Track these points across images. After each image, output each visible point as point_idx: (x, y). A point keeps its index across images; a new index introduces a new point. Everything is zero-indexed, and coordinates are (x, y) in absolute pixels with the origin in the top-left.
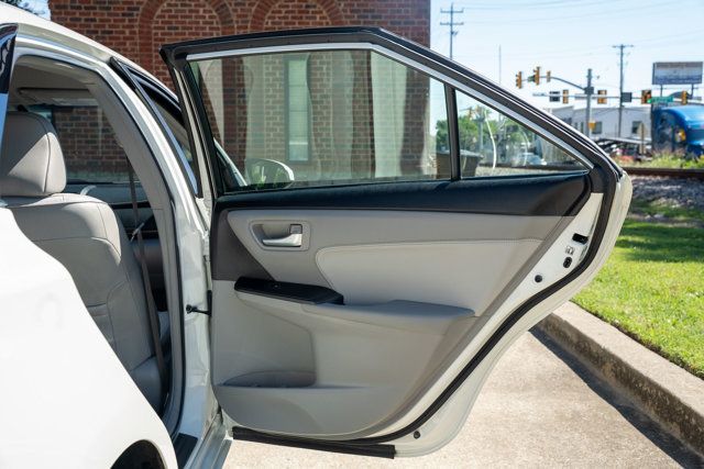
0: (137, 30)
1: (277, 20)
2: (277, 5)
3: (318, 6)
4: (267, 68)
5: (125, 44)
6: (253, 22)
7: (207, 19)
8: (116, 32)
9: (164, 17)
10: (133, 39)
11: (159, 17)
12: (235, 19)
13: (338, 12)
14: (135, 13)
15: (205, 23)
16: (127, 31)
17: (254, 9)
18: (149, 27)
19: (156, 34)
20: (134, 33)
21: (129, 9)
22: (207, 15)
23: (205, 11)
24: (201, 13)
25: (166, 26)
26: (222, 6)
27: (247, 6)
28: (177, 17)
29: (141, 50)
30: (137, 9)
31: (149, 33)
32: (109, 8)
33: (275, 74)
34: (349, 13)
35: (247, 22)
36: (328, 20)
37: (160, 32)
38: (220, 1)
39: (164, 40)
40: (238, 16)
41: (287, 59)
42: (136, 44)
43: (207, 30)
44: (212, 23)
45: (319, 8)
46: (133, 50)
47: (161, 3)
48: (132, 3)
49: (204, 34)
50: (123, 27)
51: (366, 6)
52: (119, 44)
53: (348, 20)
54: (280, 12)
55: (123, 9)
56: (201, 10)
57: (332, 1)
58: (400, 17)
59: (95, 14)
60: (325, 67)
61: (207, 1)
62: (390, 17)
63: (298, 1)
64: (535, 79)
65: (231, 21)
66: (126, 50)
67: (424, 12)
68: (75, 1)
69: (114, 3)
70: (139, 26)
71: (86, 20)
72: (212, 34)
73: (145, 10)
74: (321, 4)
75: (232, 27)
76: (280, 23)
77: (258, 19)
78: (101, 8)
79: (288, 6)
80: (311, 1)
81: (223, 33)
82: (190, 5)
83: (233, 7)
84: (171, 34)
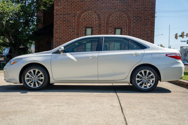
0: (76, 20)
4: (110, 31)
5: (73, 24)
7: (95, 18)
8: (71, 21)
9: (83, 17)
10: (75, 23)
12: (102, 18)
13: (130, 16)
14: (76, 16)
15: (94, 19)
16: (74, 21)
17: (107, 15)
19: (81, 21)
21: (74, 15)
22: (95, 17)
23: (94, 16)
24: (93, 16)
25: (84, 19)
26: (99, 15)
27: (105, 15)
28: (87, 17)
29: (77, 26)
30: (76, 15)
31: (79, 21)
32: (69, 15)
33: (112, 33)
34: (133, 17)
35: (105, 19)
37: (82, 21)
38: (99, 13)
39: (83, 23)
40: (103, 17)
41: (115, 29)
42: (75, 24)
43: (95, 21)
44: (96, 19)
45: (125, 15)
46: (75, 25)
47: (83, 13)
48: (75, 13)
49: (94, 22)
50: (73, 19)
51: (138, 15)
52: (71, 24)
53: (132, 19)
54: (114, 16)
55: (73, 15)
56: (93, 15)
57: (128, 14)
58: (146, 18)
59: (65, 16)
60: (125, 31)
61: (95, 13)
62: (144, 18)
63: (119, 13)
64: (182, 36)
65: (101, 18)
66: (73, 25)
67: (153, 17)
68: (61, 13)
69: (71, 13)
70: (77, 19)
71: (63, 18)
72: (96, 22)
73: (78, 15)
74: (125, 14)
75: (101, 20)
76: (114, 19)
77: (108, 18)
78: (67, 15)
79: (116, 15)
80: (122, 14)
81: (99, 22)
82: (90, 14)
83: (102, 15)
84: (85, 22)
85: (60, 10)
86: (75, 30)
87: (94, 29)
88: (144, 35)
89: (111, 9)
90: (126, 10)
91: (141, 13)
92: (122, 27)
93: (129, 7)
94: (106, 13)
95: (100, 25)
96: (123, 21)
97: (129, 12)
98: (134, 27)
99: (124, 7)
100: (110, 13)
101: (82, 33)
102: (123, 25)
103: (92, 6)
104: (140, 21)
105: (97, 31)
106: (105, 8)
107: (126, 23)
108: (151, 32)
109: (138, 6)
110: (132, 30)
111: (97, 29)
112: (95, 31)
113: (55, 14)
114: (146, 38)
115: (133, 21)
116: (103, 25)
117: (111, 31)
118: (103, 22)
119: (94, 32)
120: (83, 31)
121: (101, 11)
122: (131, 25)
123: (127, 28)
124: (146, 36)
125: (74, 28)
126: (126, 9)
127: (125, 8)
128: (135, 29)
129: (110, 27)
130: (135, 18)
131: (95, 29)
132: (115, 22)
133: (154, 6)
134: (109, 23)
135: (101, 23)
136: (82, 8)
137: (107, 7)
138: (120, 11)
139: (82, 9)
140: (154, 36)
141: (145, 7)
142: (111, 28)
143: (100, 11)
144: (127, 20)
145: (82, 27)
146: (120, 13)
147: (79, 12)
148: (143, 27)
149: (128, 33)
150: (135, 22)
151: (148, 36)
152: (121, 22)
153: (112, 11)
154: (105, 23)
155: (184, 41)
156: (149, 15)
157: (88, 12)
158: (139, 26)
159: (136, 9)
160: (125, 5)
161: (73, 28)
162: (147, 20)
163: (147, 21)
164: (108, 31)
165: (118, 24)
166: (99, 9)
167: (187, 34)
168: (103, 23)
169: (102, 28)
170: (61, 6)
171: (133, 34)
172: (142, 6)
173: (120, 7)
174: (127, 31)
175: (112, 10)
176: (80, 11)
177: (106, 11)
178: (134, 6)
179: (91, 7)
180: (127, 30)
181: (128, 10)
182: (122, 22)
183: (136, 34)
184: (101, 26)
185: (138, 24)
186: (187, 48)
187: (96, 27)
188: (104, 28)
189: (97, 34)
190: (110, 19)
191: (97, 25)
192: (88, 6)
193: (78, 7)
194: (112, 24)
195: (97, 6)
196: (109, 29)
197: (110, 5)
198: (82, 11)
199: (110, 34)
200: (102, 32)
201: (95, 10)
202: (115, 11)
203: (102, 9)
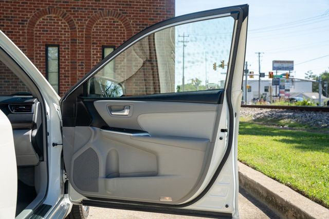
0: (26, 31)
1: (99, 28)
2: (99, 21)
3: (120, 21)
4: (93, 52)
5: (19, 38)
6: (86, 29)
7: (63, 27)
8: (15, 32)
9: (41, 25)
10: (24, 36)
11: (38, 25)
12: (77, 27)
13: (129, 25)
14: (25, 23)
15: (62, 29)
16: (21, 32)
17: (87, 22)
18: (32, 30)
19: (36, 34)
20: (25, 33)
21: (22, 21)
22: (63, 25)
23: (62, 23)
24: (60, 23)
25: (41, 30)
26: (71, 21)
27: (83, 21)
28: (47, 25)
29: (28, 41)
30: (27, 21)
31: (33, 33)
32: (11, 20)
33: (97, 55)
34: (135, 26)
35: (83, 29)
36: (124, 29)
37: (38, 32)
38: (70, 18)
39: (40, 37)
40: (79, 26)
41: (104, 47)
42: (25, 38)
43: (63, 33)
44: (65, 29)
45: (120, 22)
46: (24, 41)
47: (39, 18)
48: (24, 18)
49: (61, 34)
50: (19, 30)
51: (143, 22)
52: (17, 38)
53: (134, 29)
54: (100, 24)
55: (19, 20)
56: (60, 22)
57: (127, 20)
59: (3, 23)
61: (63, 17)
63: (110, 19)
65: (75, 28)
66: (20, 41)
69: (14, 17)
70: (28, 29)
72: (65, 34)
73: (30, 21)
75: (76, 31)
76: (100, 30)
77: (89, 27)
78: (7, 20)
79: (104, 22)
80: (116, 19)
81: (71, 34)
82: (54, 20)
83: (76, 21)
84: (44, 34)
86: (26, 50)
87: (62, 48)
89: (94, 11)
90: (123, 13)
91: (150, 19)
92: (116, 44)
93: (127, 8)
94: (85, 17)
95: (74, 41)
97: (127, 16)
99: (118, 7)
100: (91, 19)
101: (40, 56)
102: (117, 41)
103: (57, 5)
105: (68, 51)
106: (82, 9)
107: (122, 37)
109: (144, 5)
111: (68, 49)
112: (65, 51)
116: (79, 40)
117: (95, 53)
118: (79, 34)
119: (63, 53)
120: (42, 53)
121: (75, 14)
125: (24, 47)
126: (122, 10)
127: (120, 10)
129: (93, 43)
131: (64, 49)
132: (103, 35)
133: (172, 7)
134: (90, 37)
135: (76, 37)
136: (36, 7)
137: (85, 6)
138: (111, 14)
139: (37, 10)
141: (157, 9)
142: (95, 45)
143: (72, 14)
144: (124, 30)
145: (38, 44)
146: (111, 17)
147: (30, 15)
152: (114, 36)
153: (95, 15)
154: (83, 37)
159: (140, 11)
160: (119, 5)
164: (90, 52)
165: (108, 38)
166: (71, 11)
168: (79, 37)
169: (79, 46)
172: (151, 6)
173: (111, 7)
175: (95, 12)
176: (33, 14)
177: (85, 14)
178: (137, 5)
179: (55, 6)
181: (125, 13)
182: (115, 34)
184: (76, 43)
187: (66, 45)
188: (81, 46)
189: (68, 57)
190: (94, 30)
191: (68, 40)
192: (49, 4)
193: (29, 6)
194: (97, 38)
195: (67, 5)
196: (90, 48)
197: (92, 3)
198: (38, 13)
199: (93, 57)
200: (79, 54)
201: (63, 12)
202: (101, 14)
203: (77, 11)
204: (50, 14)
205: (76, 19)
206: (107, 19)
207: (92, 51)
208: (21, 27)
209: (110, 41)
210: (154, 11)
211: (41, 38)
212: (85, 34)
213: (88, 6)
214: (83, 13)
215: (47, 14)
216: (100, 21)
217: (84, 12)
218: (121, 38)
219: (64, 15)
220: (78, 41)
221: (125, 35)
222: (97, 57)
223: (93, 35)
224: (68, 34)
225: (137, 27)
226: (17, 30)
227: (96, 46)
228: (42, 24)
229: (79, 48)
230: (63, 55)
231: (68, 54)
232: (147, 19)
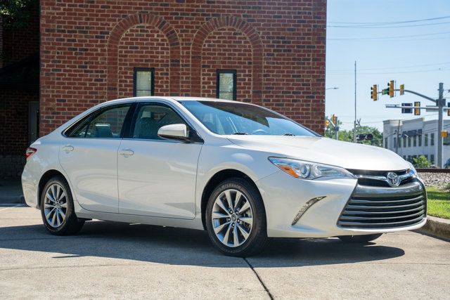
0: (106, 48)
1: (212, 43)
2: (212, 33)
3: (243, 33)
4: (204, 79)
5: (97, 59)
6: (194, 44)
7: (160, 42)
8: (91, 50)
9: (128, 39)
10: (103, 55)
11: (124, 39)
12: (180, 42)
13: (258, 38)
14: (106, 36)
15: (159, 44)
16: (99, 49)
17: (195, 35)
18: (116, 47)
19: (121, 52)
20: (105, 51)
21: (101, 33)
22: (160, 39)
23: (158, 36)
24: (155, 37)
25: (129, 46)
26: (172, 33)
27: (190, 33)
28: (137, 39)
29: (109, 63)
30: (107, 33)
31: (116, 51)
32: (86, 32)
33: (210, 83)
34: (266, 40)
35: (190, 44)
36: (250, 44)
37: (124, 50)
38: (171, 28)
39: (126, 56)
40: (183, 40)
41: (218, 72)
42: (105, 59)
43: (160, 50)
44: (163, 44)
45: (244, 35)
46: (103, 63)
47: (126, 28)
48: (104, 28)
49: (157, 53)
50: (97, 46)
51: (279, 34)
52: (92, 59)
53: (265, 44)
54: (215, 38)
55: (97, 33)
56: (156, 35)
57: (254, 31)
58: (304, 43)
59: (75, 36)
60: (247, 78)
61: (160, 28)
62: (298, 42)
63: (229, 30)
64: (389, 91)
65: (178, 43)
66: (98, 63)
67: (322, 40)
68: (61, 27)
69: (91, 28)
70: (109, 46)
71: (68, 40)
72: (163, 53)
73: (113, 34)
74: (246, 33)
75: (179, 48)
76: (214, 46)
77: (198, 42)
78: (80, 32)
79: (220, 34)
80: (238, 30)
81: (172, 52)
82: (147, 31)
83: (180, 33)
84: (132, 52)
85: (60, 18)
86: (105, 76)
87: (157, 74)
88: (297, 89)
89: (205, 18)
90: (248, 21)
91: (289, 30)
92: (237, 67)
93: (254, 12)
94: (192, 27)
95: (175, 63)
96: (240, 50)
97: (254, 25)
98: (270, 67)
99: (242, 12)
100: (202, 29)
101: (126, 86)
102: (239, 63)
103: (151, 9)
104: (285, 51)
105: (167, 78)
106: (188, 15)
107: (247, 56)
108: (317, 80)
109: (280, 9)
110: (265, 76)
111: (167, 74)
112: (162, 78)
113: (43, 30)
114: (303, 97)
115: (266, 50)
116: (183, 61)
117: (206, 80)
118: (183, 53)
119: (160, 81)
120: (128, 80)
121: (178, 22)
122: (261, 63)
123: (250, 71)
124: (304, 93)
125: (102, 72)
126: (248, 16)
127: (244, 16)
128: (273, 72)
129: (204, 66)
130: (271, 44)
131: (161, 74)
132: (219, 54)
133: (322, 11)
134: (200, 57)
135: (179, 57)
136: (122, 12)
137: (193, 10)
138: (231, 22)
139: (124, 16)
140: (324, 93)
141: (299, 13)
142: (206, 70)
143: (174, 23)
144: (249, 46)
145: (123, 67)
146: (232, 27)
147: (113, 25)
148: (294, 68)
149: (254, 84)
150: (273, 55)
151: (310, 93)
152: (235, 55)
153: (208, 24)
154: (189, 57)
155: (396, 107)
156: (309, 34)
157: (142, 25)
158: (283, 63)
159: (274, 17)
160: (243, 8)
161: (97, 72)
162: (304, 47)
163: (304, 51)
164: (199, 79)
165: (225, 59)
166: (172, 18)
167: (402, 86)
168: (183, 57)
169: (183, 70)
170: (62, 8)
171: (267, 88)
172: (290, 9)
173: (230, 11)
174: (252, 78)
175: (207, 19)
176: (118, 23)
177: (192, 23)
178: (270, 8)
179: (149, 11)
180: (250, 76)
181: (253, 20)
182: (237, 53)
183: (276, 88)
184: (179, 65)
185: (280, 59)
186: (401, 124)
187: (164, 68)
188: (186, 70)
189: (167, 86)
190: (205, 46)
191: (167, 61)
192: (141, 8)
193: (112, 11)
194: (210, 58)
195: (166, 9)
196: (200, 73)
197: (203, 6)
198: (124, 21)
199: (204, 87)
200: (182, 82)
201: (160, 20)
202: (216, 23)
203: (181, 18)
204: (141, 22)
205: (180, 30)
206: (225, 30)
207: (202, 77)
208: (99, 43)
209: (229, 62)
210: (295, 17)
211: (128, 58)
212: (193, 53)
213: (197, 11)
214: (190, 21)
215: (138, 23)
216: (214, 33)
217: (190, 19)
218: (245, 59)
219: (162, 25)
220: (181, 63)
221: (252, 53)
222: (209, 87)
223: (204, 54)
224: (167, 53)
225: (269, 42)
226: (94, 47)
227: (208, 71)
228: (130, 38)
229: (183, 74)
230: (159, 84)
231: (167, 82)
232: (284, 30)
